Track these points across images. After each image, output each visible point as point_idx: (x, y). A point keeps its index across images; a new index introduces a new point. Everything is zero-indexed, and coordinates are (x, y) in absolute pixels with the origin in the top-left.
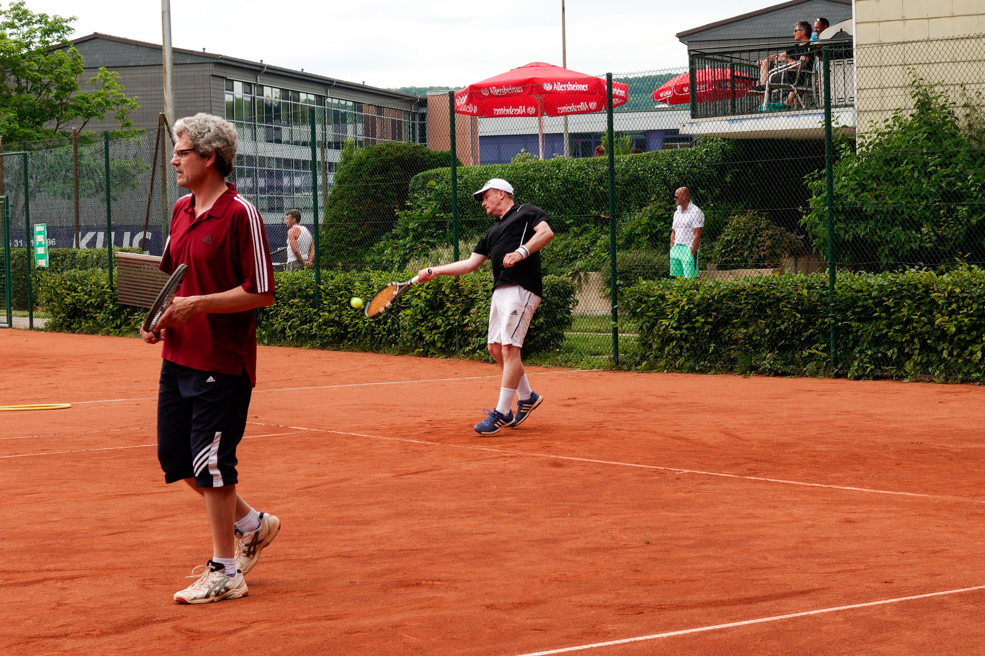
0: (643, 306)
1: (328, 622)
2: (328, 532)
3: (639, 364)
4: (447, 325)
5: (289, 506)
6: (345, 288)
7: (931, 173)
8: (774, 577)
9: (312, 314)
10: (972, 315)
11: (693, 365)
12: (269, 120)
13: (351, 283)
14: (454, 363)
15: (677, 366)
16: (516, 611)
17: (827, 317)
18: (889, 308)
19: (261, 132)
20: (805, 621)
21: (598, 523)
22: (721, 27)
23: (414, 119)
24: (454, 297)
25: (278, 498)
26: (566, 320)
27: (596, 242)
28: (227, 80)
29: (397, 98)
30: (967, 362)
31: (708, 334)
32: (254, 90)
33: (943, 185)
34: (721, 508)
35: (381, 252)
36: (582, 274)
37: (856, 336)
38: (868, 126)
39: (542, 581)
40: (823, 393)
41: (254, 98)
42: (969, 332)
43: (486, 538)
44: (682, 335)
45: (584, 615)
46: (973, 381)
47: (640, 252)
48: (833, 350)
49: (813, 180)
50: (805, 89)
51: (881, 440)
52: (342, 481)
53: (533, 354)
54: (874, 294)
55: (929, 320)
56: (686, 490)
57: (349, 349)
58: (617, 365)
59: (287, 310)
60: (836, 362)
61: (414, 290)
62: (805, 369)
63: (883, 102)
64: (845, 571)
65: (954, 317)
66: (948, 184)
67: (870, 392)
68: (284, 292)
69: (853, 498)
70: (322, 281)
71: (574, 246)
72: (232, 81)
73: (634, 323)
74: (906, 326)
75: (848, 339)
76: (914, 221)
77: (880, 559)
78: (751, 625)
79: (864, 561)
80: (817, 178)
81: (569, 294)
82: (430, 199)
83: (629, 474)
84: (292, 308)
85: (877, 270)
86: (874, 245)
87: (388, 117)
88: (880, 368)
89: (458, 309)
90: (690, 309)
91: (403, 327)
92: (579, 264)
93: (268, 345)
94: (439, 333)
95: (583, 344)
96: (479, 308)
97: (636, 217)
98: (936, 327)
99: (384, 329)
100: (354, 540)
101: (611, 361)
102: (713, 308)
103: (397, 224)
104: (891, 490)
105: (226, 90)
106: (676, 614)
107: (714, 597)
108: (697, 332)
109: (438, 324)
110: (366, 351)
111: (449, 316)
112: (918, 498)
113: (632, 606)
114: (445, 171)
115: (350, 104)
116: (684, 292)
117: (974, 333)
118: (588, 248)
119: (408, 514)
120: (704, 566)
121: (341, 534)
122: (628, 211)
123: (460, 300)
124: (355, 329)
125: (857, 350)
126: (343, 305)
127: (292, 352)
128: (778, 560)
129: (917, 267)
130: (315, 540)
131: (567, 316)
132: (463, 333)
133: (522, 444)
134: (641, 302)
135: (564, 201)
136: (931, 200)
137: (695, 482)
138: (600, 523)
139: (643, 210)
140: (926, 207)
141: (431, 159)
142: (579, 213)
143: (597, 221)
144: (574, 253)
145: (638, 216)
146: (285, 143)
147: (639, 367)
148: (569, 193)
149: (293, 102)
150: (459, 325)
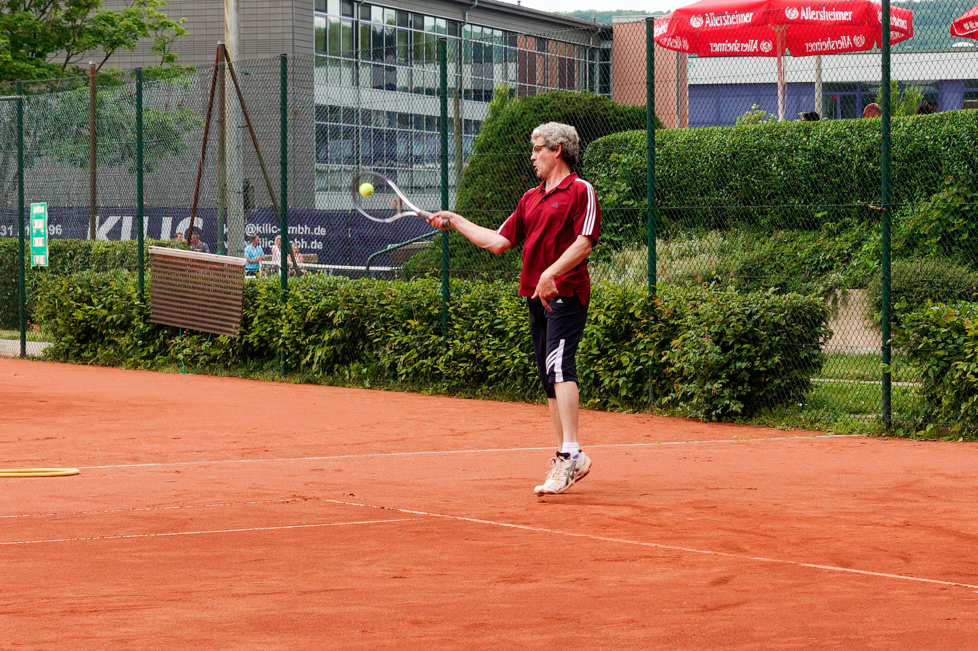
0: (929, 341)
3: (922, 427)
4: (637, 365)
6: (486, 306)
9: (437, 343)
12: (378, 55)
13: (495, 299)
14: (645, 420)
19: (365, 73)
23: (592, 57)
24: (647, 323)
26: (813, 361)
27: (861, 245)
29: (569, 26)
32: (358, 10)
36: (839, 292)
41: (357, 22)
47: (927, 261)
53: (763, 410)
57: (488, 397)
58: (889, 429)
59: (400, 337)
68: (396, 311)
70: (452, 295)
71: (828, 251)
73: (916, 367)
81: (820, 322)
82: (614, 178)
84: (406, 334)
87: (554, 53)
89: (653, 341)
92: (834, 276)
93: (370, 388)
94: (624, 375)
95: (839, 396)
96: (685, 340)
97: (922, 210)
101: (879, 423)
105: (316, 10)
109: (624, 363)
110: (514, 400)
111: (640, 352)
114: (639, 135)
115: (498, 34)
118: (849, 254)
122: (911, 200)
123: (655, 327)
124: (498, 367)
126: (482, 332)
131: (816, 352)
132: (660, 377)
134: (926, 335)
135: (815, 183)
139: (933, 199)
141: (618, 118)
142: (837, 202)
143: (863, 213)
144: (827, 261)
145: (924, 206)
146: (400, 91)
147: (921, 433)
148: (822, 172)
149: (413, 30)
150: (654, 365)
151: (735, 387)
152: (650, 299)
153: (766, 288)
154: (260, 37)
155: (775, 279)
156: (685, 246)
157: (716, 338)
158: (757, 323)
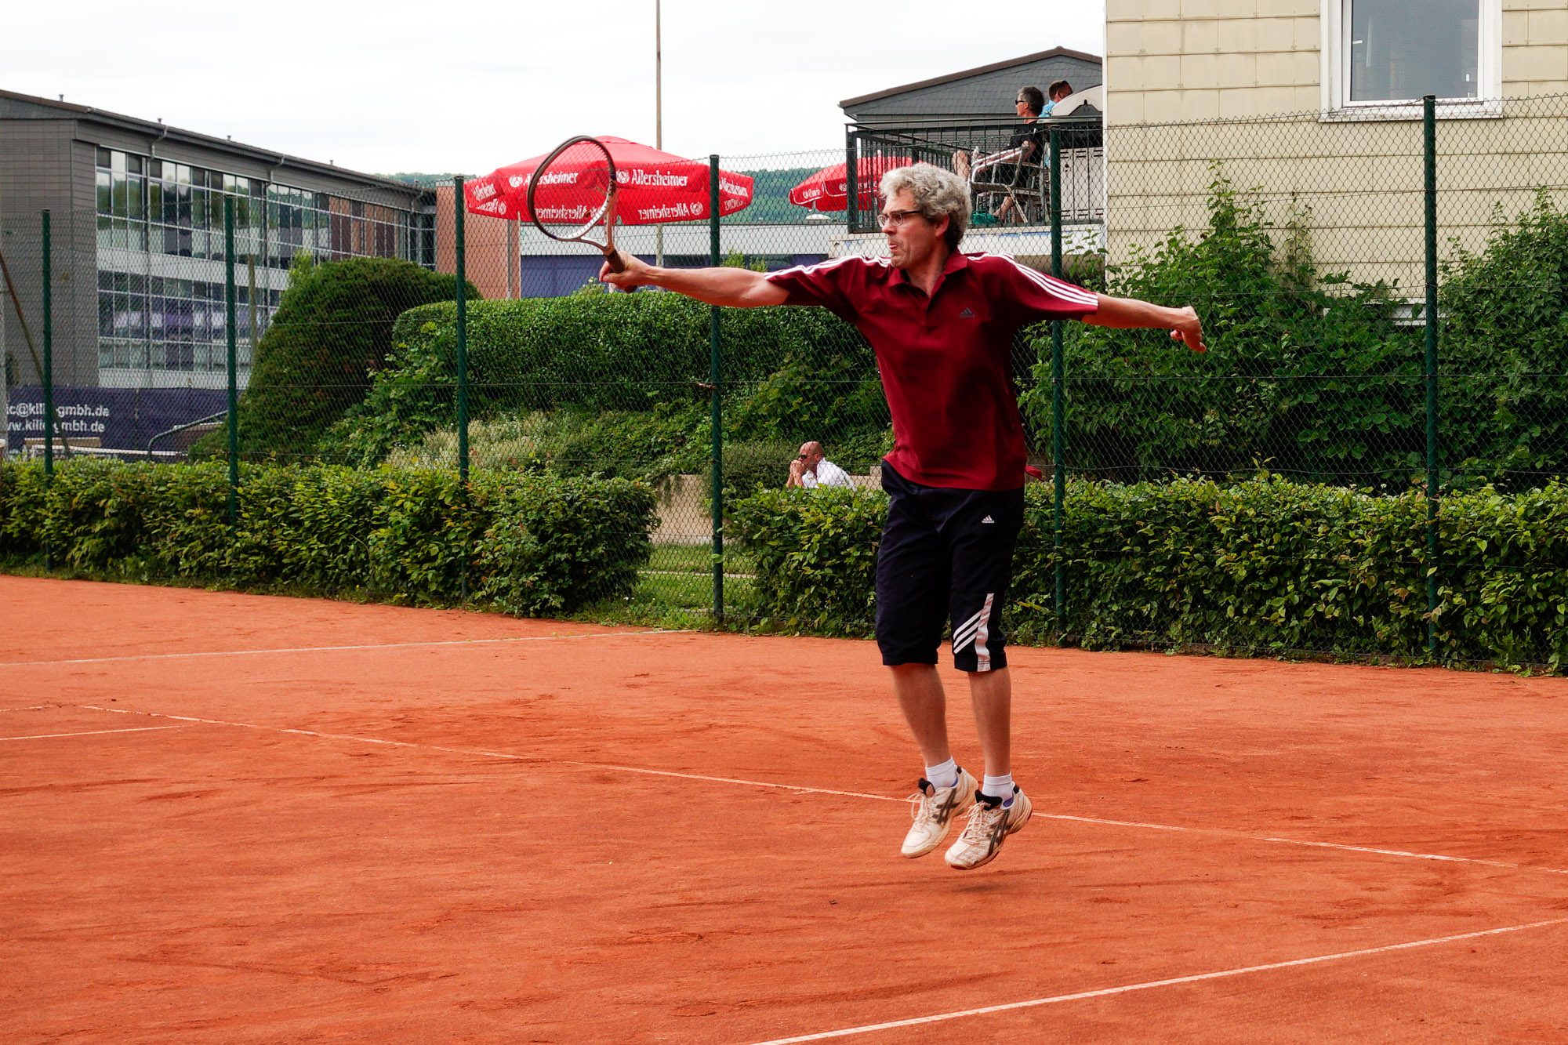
0: (764, 529)
1: (192, 1033)
2: (212, 887)
3: (756, 621)
4: (448, 556)
5: (151, 844)
6: (279, 492)
7: (1220, 329)
8: (930, 955)
9: (224, 533)
10: (1272, 552)
11: (841, 625)
12: (170, 217)
13: (290, 484)
14: (456, 617)
15: (816, 626)
16: (509, 1012)
17: (1050, 551)
18: (1145, 537)
19: (156, 237)
20: (970, 1024)
21: (659, 871)
22: (910, 95)
23: (414, 224)
24: (459, 511)
25: (134, 831)
26: (641, 551)
27: (695, 426)
28: (100, 149)
29: (370, 185)
30: (1263, 624)
31: (865, 575)
32: (147, 167)
33: (1239, 349)
34: (860, 848)
35: (344, 436)
36: (672, 478)
37: (1095, 582)
38: (1126, 252)
39: (557, 964)
40: (1040, 670)
41: (146, 180)
42: (1267, 578)
43: (473, 895)
44: (824, 577)
45: (618, 1017)
46: (1272, 655)
47: (765, 445)
48: (1059, 604)
49: (1040, 335)
50: (1027, 193)
51: (1122, 743)
52: (246, 803)
53: (586, 605)
54: (1124, 516)
55: (1206, 557)
56: (808, 820)
57: (286, 592)
58: (721, 624)
59: (182, 527)
60: (1064, 621)
61: (393, 497)
62: (1016, 633)
63: (1148, 214)
64: (1041, 946)
65: (1244, 554)
66: (1247, 346)
67: (1113, 670)
68: (177, 498)
69: (1067, 831)
70: (241, 480)
71: (660, 433)
72: (109, 151)
73: (750, 556)
74: (1172, 568)
75: (1083, 586)
76: (1193, 404)
77: (1099, 927)
78: (885, 1030)
79: (1075, 929)
80: (1045, 333)
81: (647, 509)
82: (426, 352)
83: (719, 794)
84: (190, 524)
85: (1129, 477)
86: (1132, 439)
87: (370, 219)
88: (1131, 633)
89: (465, 530)
90: (838, 536)
91: (374, 558)
92: (667, 461)
93: (149, 583)
94: (434, 568)
95: (667, 589)
96: (500, 529)
97: (760, 389)
98: (1217, 570)
99: (344, 561)
100: (253, 899)
101: (710, 617)
102: (875, 534)
103: (371, 391)
104: (1128, 820)
105: (99, 165)
106: (766, 1014)
107: (831, 987)
108: (848, 572)
109: (433, 554)
110: (312, 596)
111: (451, 542)
112: (1168, 832)
113: (699, 1003)
114: (449, 307)
115: (308, 196)
116: (829, 508)
117: (1275, 580)
118: (683, 437)
119: (349, 858)
120: (821, 938)
121: (233, 889)
122: (748, 378)
123: (467, 515)
124: (294, 559)
125: (1096, 603)
126: (275, 520)
127: (188, 596)
128: (939, 929)
129: (1190, 476)
130: (188, 899)
131: (642, 543)
132: (472, 570)
133: (551, 746)
134: (761, 523)
135: (646, 360)
136: (1220, 371)
137: (823, 807)
138: (663, 871)
139: (771, 377)
140: (1212, 383)
141: (430, 287)
142: (670, 380)
143: (699, 394)
144: (660, 444)
145: (762, 386)
146: (196, 257)
147: (755, 627)
148: (652, 347)
149: (211, 189)
150: (466, 556)
151: (555, 580)
152: (462, 484)
153: (589, 474)
154: (33, 194)
155: (603, 464)
156: (505, 427)
157: (534, 527)
158: (579, 510)
